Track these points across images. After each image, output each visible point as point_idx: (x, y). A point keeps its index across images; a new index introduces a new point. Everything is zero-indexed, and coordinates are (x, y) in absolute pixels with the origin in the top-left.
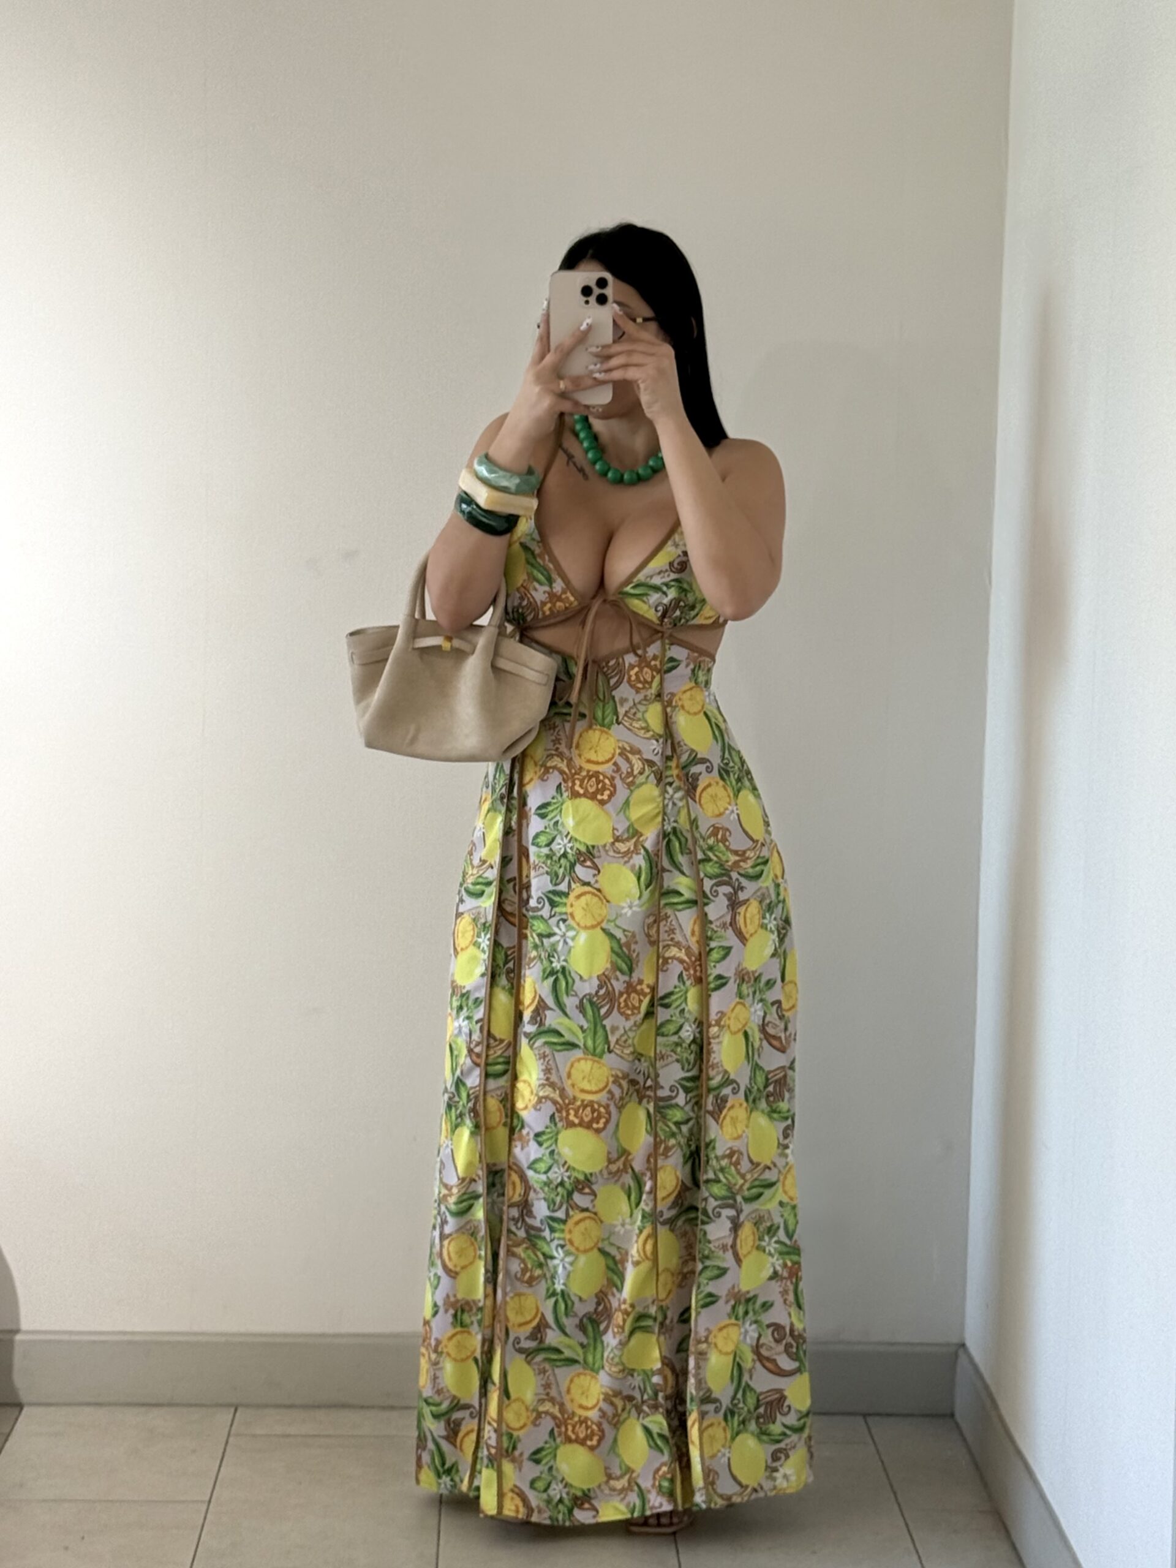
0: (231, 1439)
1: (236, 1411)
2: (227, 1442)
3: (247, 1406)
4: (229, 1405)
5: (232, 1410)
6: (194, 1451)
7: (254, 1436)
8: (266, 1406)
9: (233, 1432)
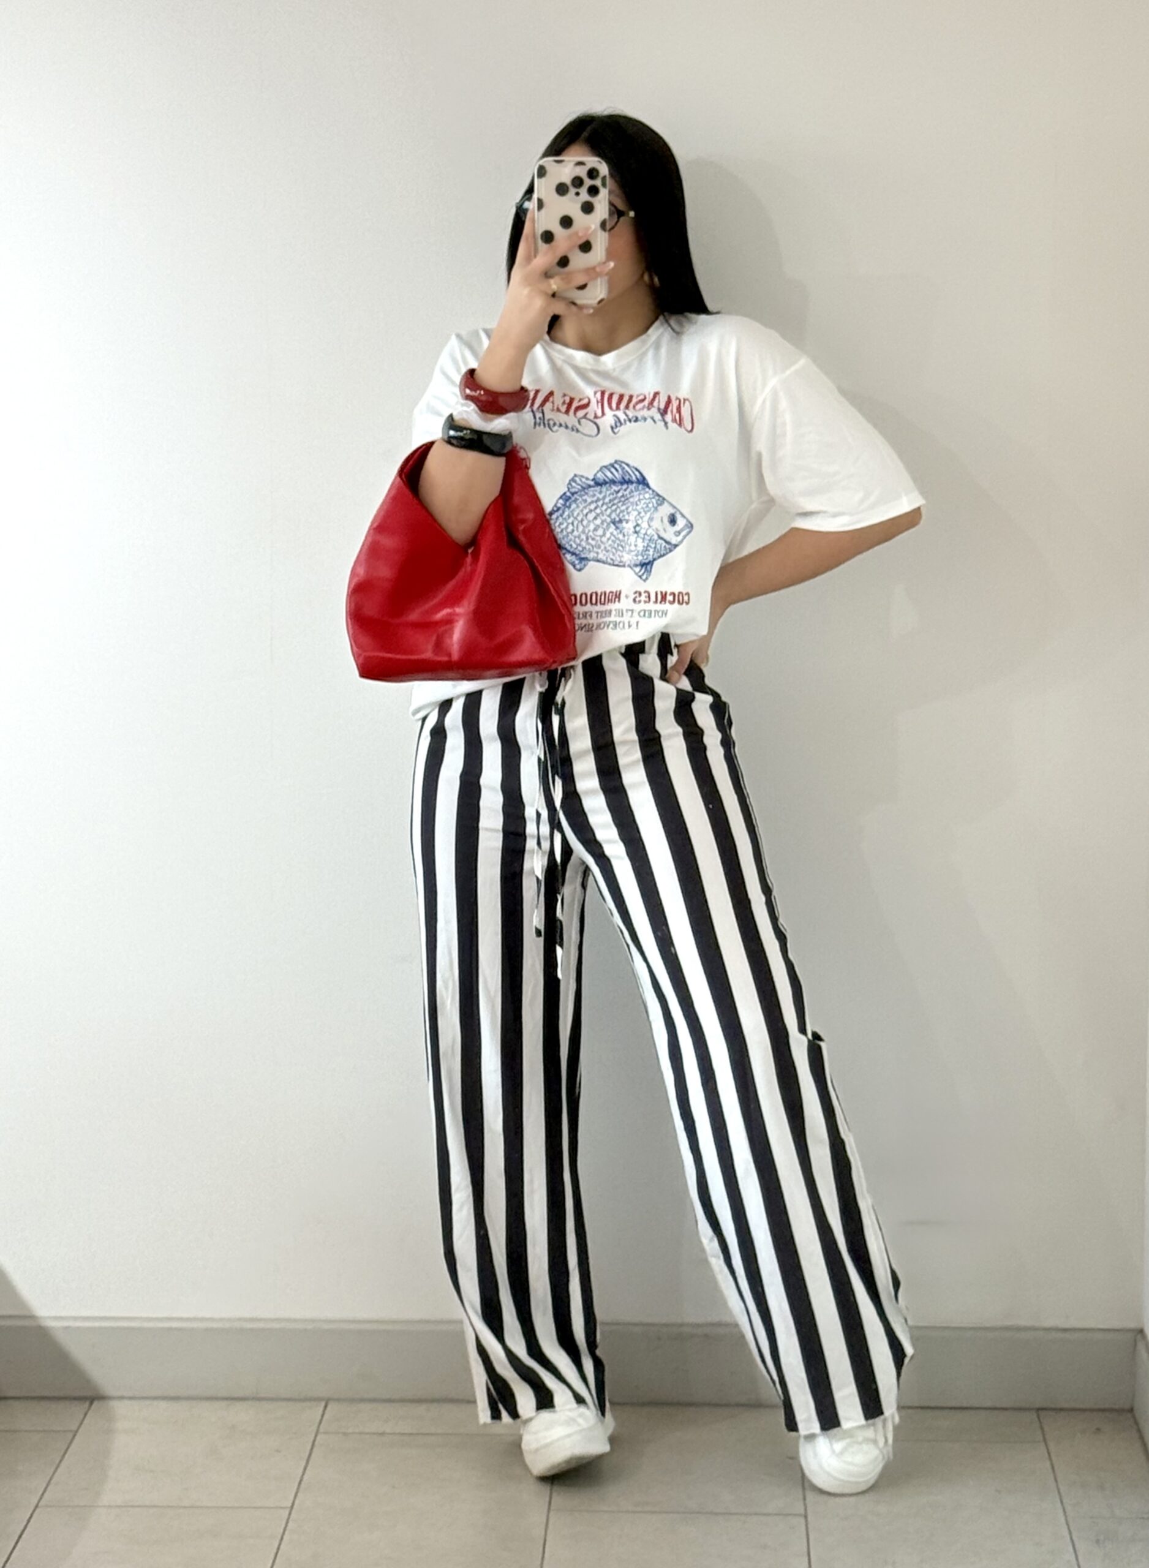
0: (318, 1438)
1: (326, 1407)
2: (314, 1441)
3: (338, 1400)
4: (318, 1399)
5: (323, 1404)
6: (278, 1451)
7: (345, 1434)
8: (362, 1400)
9: (321, 1430)
